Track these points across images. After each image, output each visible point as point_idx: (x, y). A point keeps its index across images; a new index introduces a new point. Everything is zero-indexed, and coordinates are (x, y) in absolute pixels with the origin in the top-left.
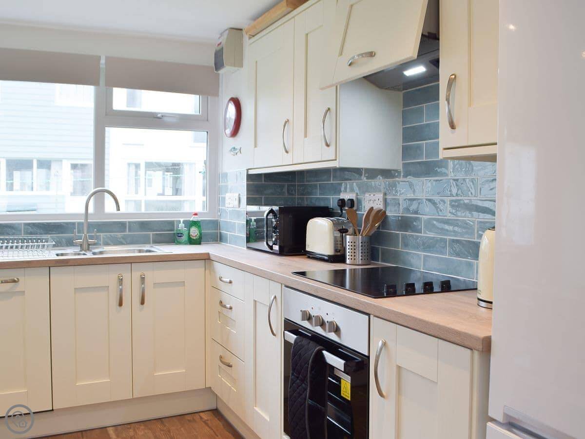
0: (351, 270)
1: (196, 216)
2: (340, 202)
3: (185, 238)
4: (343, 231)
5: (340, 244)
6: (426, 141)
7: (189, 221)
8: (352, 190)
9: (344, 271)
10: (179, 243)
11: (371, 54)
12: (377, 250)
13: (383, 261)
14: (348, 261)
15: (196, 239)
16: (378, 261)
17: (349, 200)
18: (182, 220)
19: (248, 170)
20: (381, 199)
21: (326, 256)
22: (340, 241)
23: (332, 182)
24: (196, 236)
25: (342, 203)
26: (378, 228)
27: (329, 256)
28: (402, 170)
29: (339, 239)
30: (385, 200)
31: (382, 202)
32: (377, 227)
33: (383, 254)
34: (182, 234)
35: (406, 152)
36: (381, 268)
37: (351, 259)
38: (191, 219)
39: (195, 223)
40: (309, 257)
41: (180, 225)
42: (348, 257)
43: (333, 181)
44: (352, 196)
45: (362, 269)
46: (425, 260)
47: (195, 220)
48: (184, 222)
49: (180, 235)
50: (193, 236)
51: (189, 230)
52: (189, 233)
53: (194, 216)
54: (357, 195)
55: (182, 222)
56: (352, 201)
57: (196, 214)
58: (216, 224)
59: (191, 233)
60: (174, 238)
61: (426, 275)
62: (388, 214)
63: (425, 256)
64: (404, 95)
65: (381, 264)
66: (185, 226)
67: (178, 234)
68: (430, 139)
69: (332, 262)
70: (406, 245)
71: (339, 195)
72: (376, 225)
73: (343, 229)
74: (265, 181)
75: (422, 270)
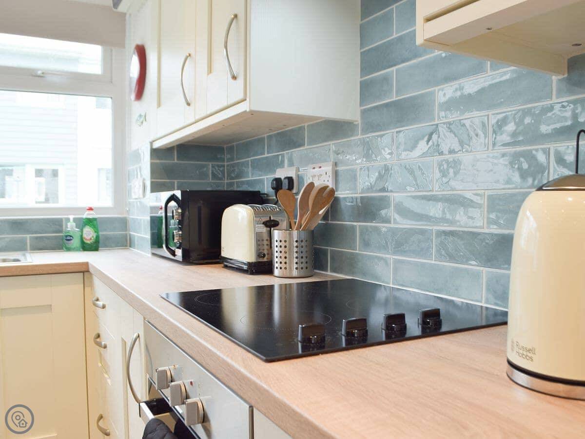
0: (281, 286)
1: (91, 212)
2: (275, 182)
3: (76, 242)
4: (271, 224)
5: (267, 245)
6: (397, 67)
7: (82, 218)
8: (291, 164)
9: (271, 287)
10: (69, 249)
12: (325, 253)
13: (334, 270)
14: (277, 272)
15: (91, 243)
16: (326, 270)
17: (286, 178)
18: (71, 217)
19: (151, 143)
20: (330, 173)
21: (245, 264)
22: (267, 240)
23: (266, 155)
24: (91, 239)
25: (278, 184)
26: (325, 217)
27: (249, 264)
28: (360, 122)
29: (266, 236)
30: (336, 174)
31: (331, 178)
32: (322, 216)
33: (332, 258)
34: (71, 236)
35: (367, 90)
36: (331, 281)
37: (281, 268)
38: (84, 216)
39: (90, 222)
40: (226, 267)
41: (68, 224)
42: (276, 265)
43: (268, 153)
44: (292, 173)
45: (298, 284)
46: (396, 270)
47: (90, 217)
48: (75, 220)
49: (69, 238)
50: (86, 239)
51: (82, 232)
52: (82, 236)
53: (88, 212)
54: (298, 170)
55: (71, 220)
56: (290, 180)
57: (91, 209)
58: (123, 223)
59: (85, 236)
60: (62, 243)
61: (398, 294)
62: (339, 194)
63: (397, 262)
65: (330, 275)
66: (76, 224)
67: (66, 236)
68: (403, 62)
69: (252, 273)
70: (366, 244)
71: (275, 174)
72: (321, 212)
73: (270, 220)
74: (178, 158)
75: (392, 286)
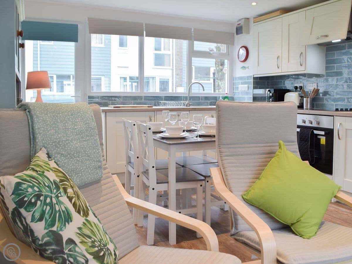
5: (301, 102)
6: (337, 64)
11: (327, 36)
13: (316, 107)
16: (314, 108)
17: (300, 86)
18: (221, 96)
19: (253, 75)
20: (316, 85)
25: (296, 88)
28: (325, 75)
35: (327, 68)
38: (225, 96)
39: (227, 97)
41: (220, 98)
42: (305, 106)
44: (302, 85)
46: (336, 106)
64: (326, 48)
70: (327, 101)
71: (296, 85)
73: (302, 96)
74: (259, 80)
